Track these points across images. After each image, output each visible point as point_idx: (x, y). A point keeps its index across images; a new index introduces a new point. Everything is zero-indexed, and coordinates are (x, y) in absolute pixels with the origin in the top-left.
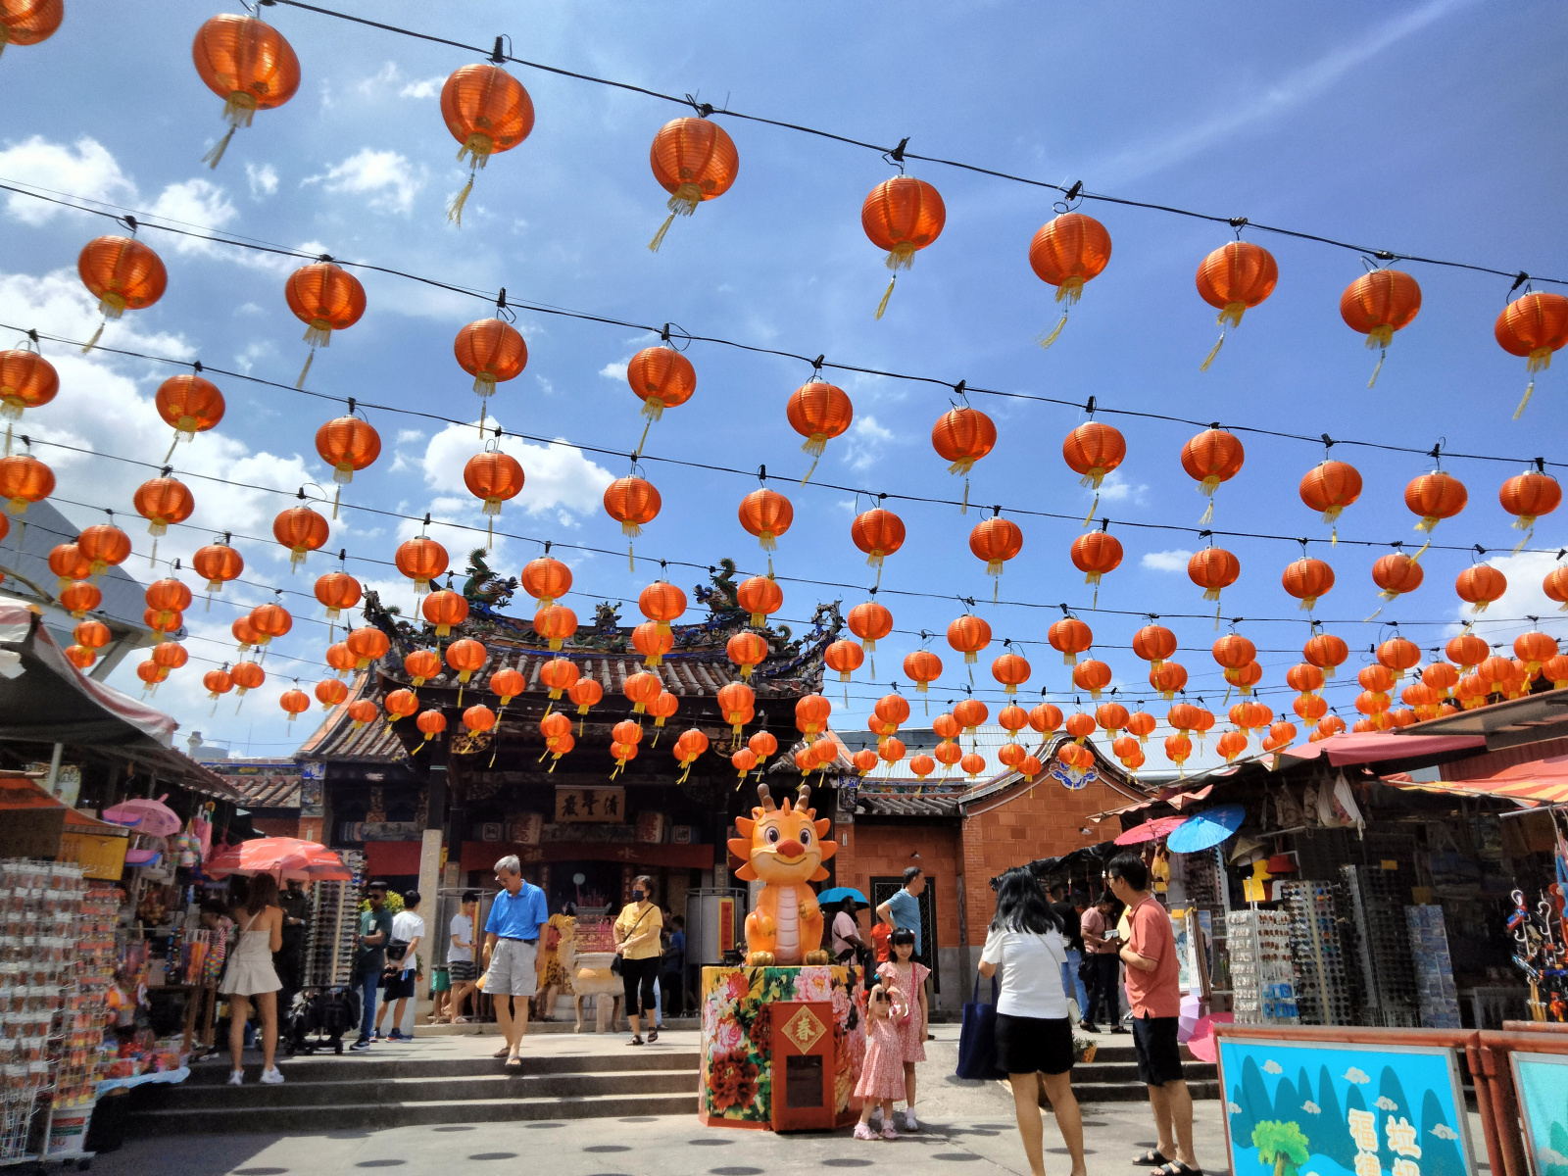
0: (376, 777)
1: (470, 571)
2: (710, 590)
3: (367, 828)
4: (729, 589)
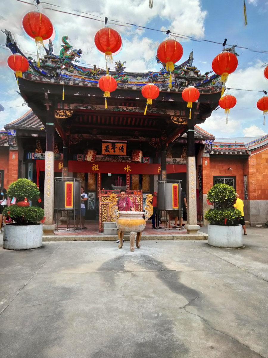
0: (35, 135)
1: (62, 45)
3: (36, 155)
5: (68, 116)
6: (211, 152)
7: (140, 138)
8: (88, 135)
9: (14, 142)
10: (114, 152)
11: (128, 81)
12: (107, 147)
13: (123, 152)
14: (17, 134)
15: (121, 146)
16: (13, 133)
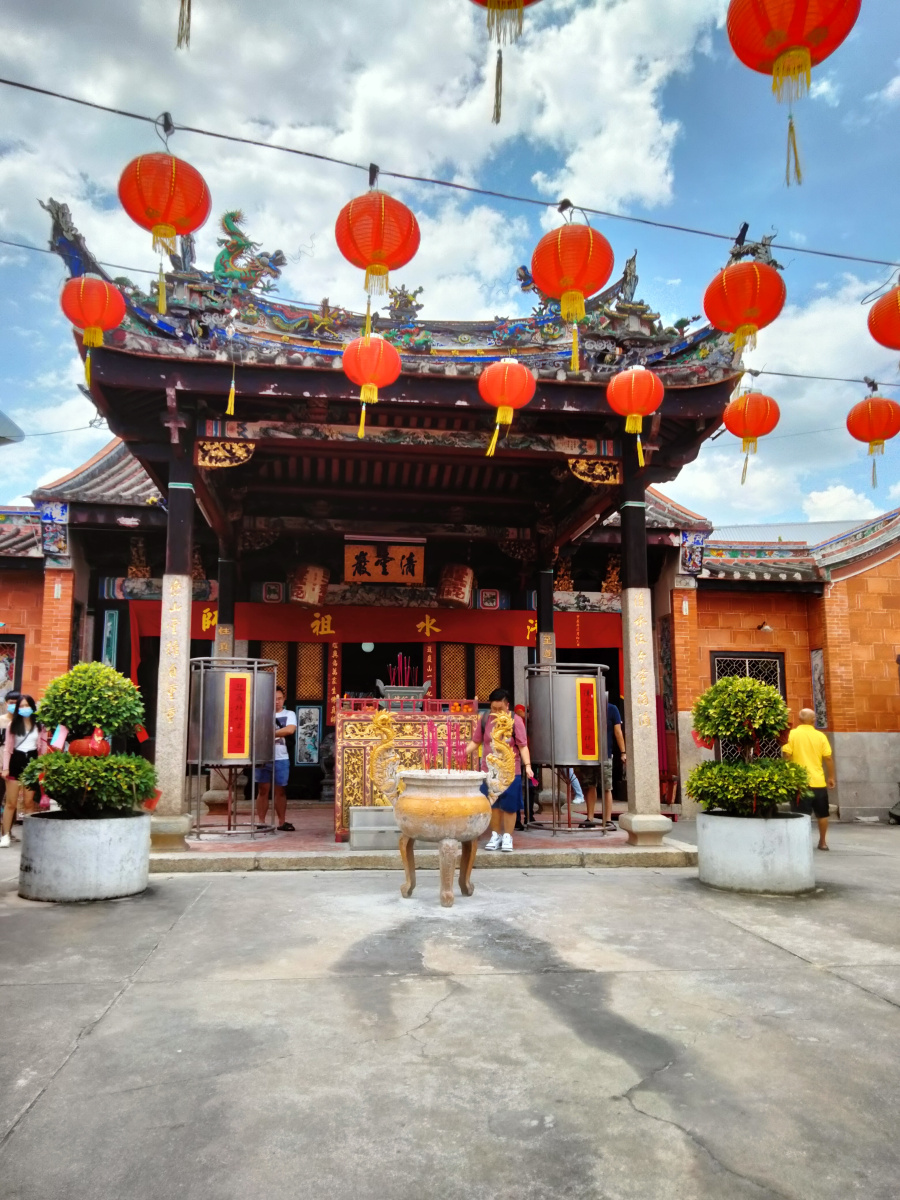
0: (130, 522)
3: (130, 585)
5: (239, 459)
6: (700, 571)
7: (469, 527)
8: (301, 520)
9: (62, 544)
10: (385, 573)
11: (428, 350)
12: (361, 559)
13: (413, 574)
14: (72, 518)
15: (407, 556)
16: (60, 516)
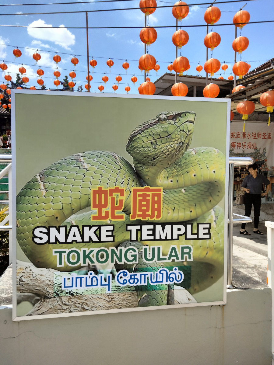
0: (6, 117)
1: (17, 78)
2: (63, 82)
3: (6, 127)
4: (67, 82)
